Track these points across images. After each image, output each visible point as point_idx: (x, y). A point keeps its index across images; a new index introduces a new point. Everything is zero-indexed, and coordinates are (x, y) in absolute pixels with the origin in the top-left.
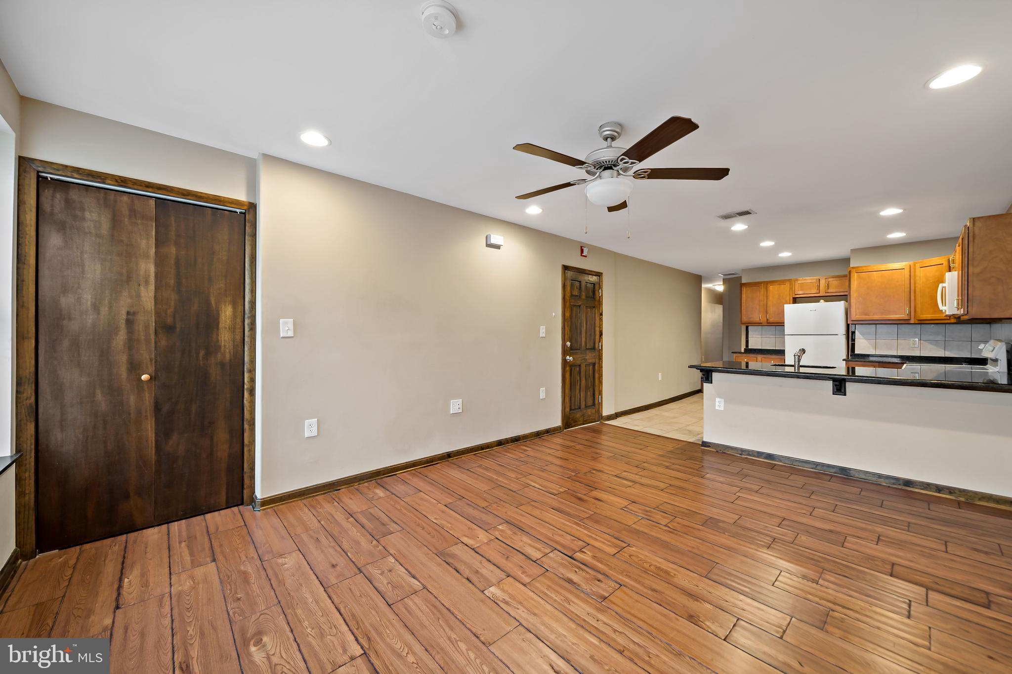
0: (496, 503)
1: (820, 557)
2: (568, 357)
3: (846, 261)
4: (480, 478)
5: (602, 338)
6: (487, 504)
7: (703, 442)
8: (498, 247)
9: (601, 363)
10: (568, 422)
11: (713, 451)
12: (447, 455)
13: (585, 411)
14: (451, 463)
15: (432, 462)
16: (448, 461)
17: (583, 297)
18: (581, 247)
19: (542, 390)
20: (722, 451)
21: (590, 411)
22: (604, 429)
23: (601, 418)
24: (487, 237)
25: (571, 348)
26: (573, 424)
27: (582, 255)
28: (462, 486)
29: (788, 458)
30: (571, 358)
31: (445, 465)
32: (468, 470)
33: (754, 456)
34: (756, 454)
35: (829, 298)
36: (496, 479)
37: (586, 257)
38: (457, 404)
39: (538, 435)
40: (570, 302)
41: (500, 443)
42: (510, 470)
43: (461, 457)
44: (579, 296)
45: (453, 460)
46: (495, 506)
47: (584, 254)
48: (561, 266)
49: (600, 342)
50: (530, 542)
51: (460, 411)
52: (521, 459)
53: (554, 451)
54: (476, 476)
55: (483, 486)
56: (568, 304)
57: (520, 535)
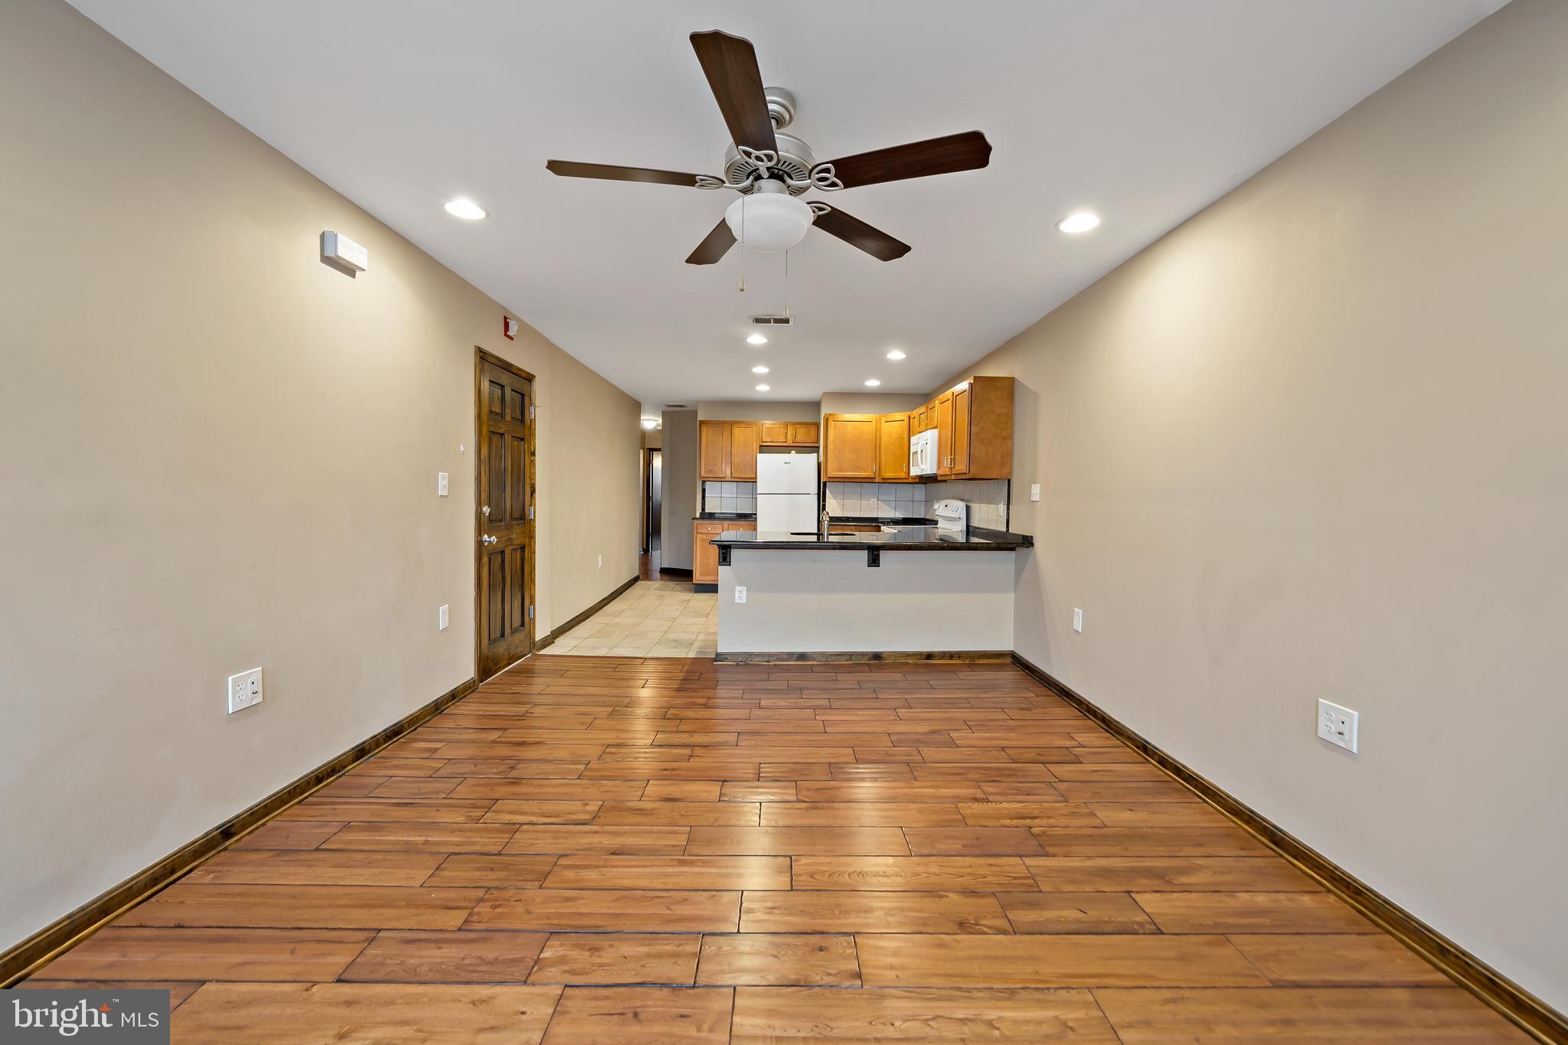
0: (482, 900)
1: (958, 767)
2: (486, 536)
3: (816, 405)
4: (379, 856)
5: (535, 498)
6: (464, 914)
7: (717, 654)
8: (350, 270)
9: (533, 544)
10: (486, 666)
11: (733, 665)
12: (221, 832)
13: (510, 639)
14: (235, 850)
15: (173, 872)
16: (226, 849)
17: (508, 418)
18: (506, 318)
19: (444, 609)
20: (745, 663)
21: (519, 636)
22: (540, 665)
23: (535, 646)
24: (323, 236)
25: (491, 519)
26: (493, 670)
27: (506, 335)
28: (345, 901)
29: (822, 654)
30: (494, 539)
31: (222, 864)
32: (317, 849)
33: (784, 660)
34: (785, 657)
35: (802, 449)
36: (426, 842)
37: (512, 339)
38: (250, 683)
39: (437, 709)
40: (488, 426)
41: (361, 752)
42: (438, 807)
43: (264, 824)
44: (502, 415)
45: (243, 838)
46: (484, 909)
47: (510, 333)
48: (473, 350)
49: (531, 506)
50: (644, 950)
51: (259, 699)
52: (441, 773)
53: (499, 733)
54: (361, 856)
55: (413, 877)
56: (485, 429)
57: (612, 946)
